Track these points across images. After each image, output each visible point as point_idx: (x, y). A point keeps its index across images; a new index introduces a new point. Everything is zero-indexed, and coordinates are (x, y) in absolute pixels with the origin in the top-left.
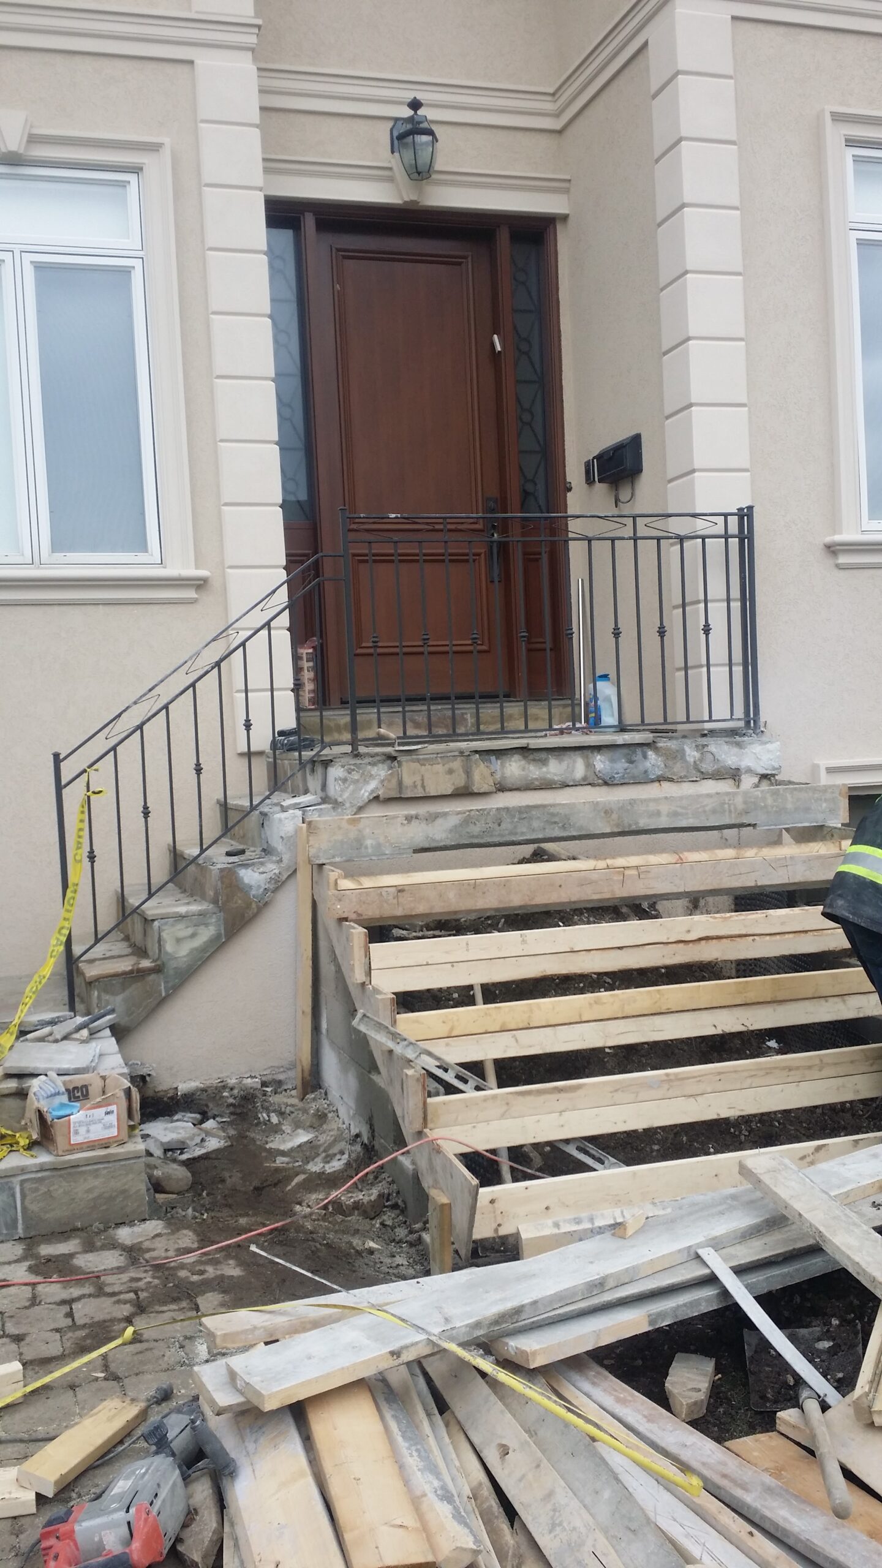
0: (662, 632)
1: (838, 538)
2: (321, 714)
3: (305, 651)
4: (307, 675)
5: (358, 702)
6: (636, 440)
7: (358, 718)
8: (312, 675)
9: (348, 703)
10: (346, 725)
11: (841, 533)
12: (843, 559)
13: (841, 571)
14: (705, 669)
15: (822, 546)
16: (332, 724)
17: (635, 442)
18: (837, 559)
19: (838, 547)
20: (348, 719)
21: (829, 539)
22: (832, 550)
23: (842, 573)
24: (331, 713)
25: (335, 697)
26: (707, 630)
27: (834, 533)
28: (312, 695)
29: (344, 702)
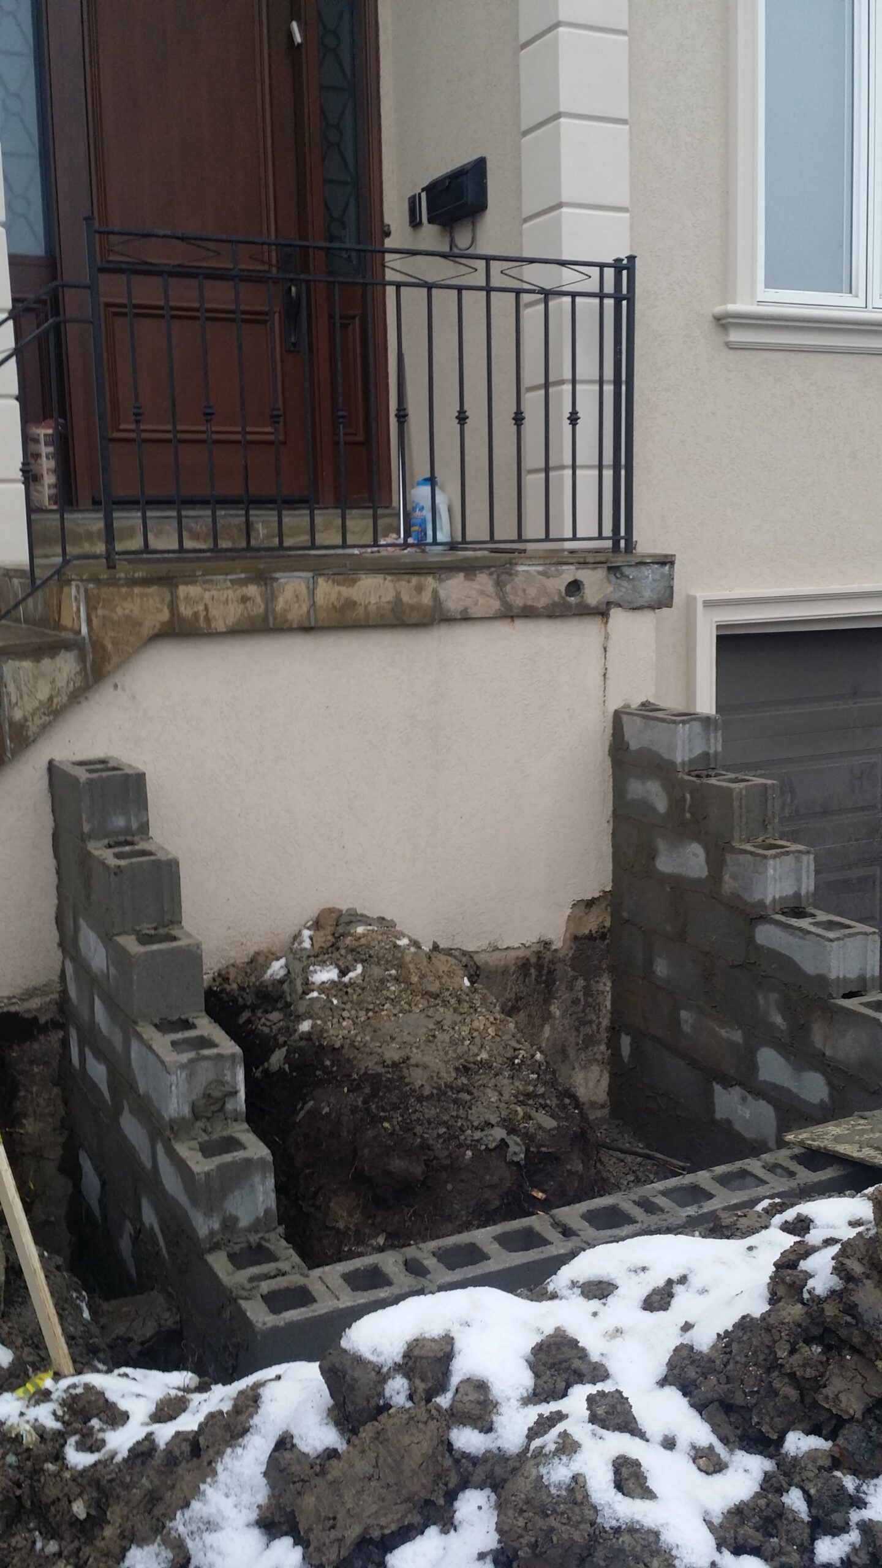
0: (518, 419)
1: (732, 308)
2: (62, 517)
3: (43, 432)
4: (47, 465)
5: (114, 503)
6: (480, 165)
7: (116, 524)
8: (52, 464)
9: (100, 503)
10: (99, 531)
11: (735, 303)
12: (735, 336)
13: (732, 351)
14: (569, 472)
15: (710, 318)
16: (81, 530)
17: (478, 169)
18: (727, 334)
19: (730, 320)
20: (101, 525)
21: (719, 309)
22: (723, 322)
23: (733, 355)
24: (79, 516)
25: (84, 495)
26: (574, 419)
27: (726, 302)
28: (53, 491)
29: (96, 502)
